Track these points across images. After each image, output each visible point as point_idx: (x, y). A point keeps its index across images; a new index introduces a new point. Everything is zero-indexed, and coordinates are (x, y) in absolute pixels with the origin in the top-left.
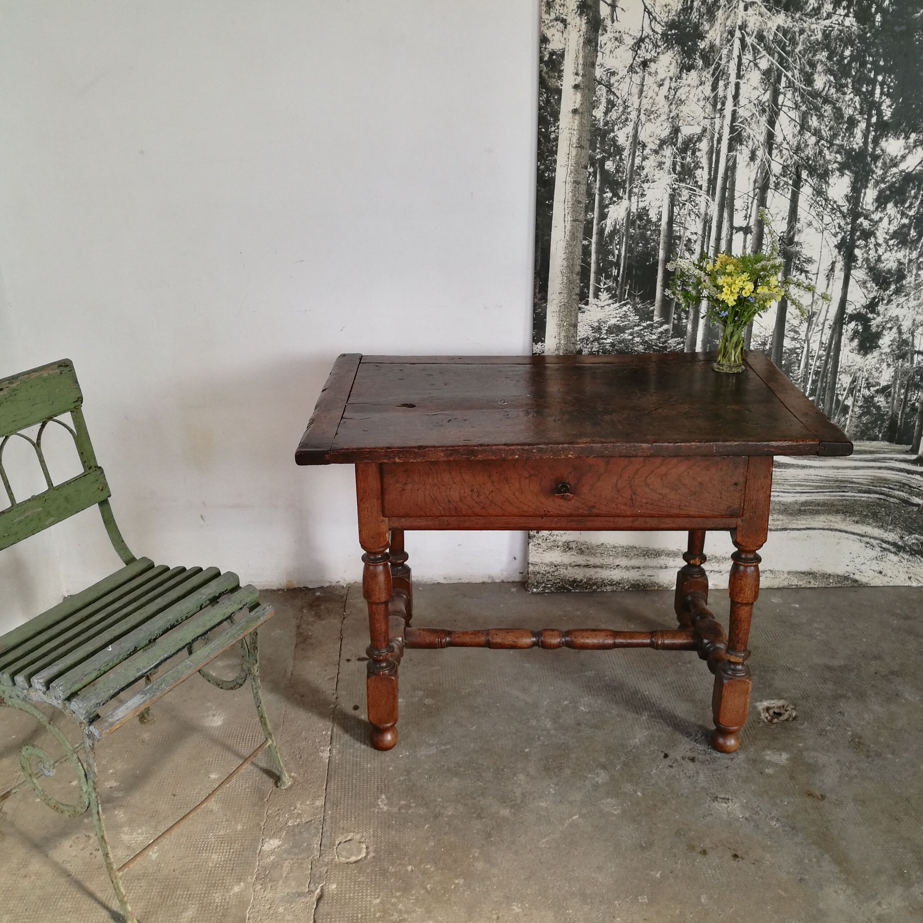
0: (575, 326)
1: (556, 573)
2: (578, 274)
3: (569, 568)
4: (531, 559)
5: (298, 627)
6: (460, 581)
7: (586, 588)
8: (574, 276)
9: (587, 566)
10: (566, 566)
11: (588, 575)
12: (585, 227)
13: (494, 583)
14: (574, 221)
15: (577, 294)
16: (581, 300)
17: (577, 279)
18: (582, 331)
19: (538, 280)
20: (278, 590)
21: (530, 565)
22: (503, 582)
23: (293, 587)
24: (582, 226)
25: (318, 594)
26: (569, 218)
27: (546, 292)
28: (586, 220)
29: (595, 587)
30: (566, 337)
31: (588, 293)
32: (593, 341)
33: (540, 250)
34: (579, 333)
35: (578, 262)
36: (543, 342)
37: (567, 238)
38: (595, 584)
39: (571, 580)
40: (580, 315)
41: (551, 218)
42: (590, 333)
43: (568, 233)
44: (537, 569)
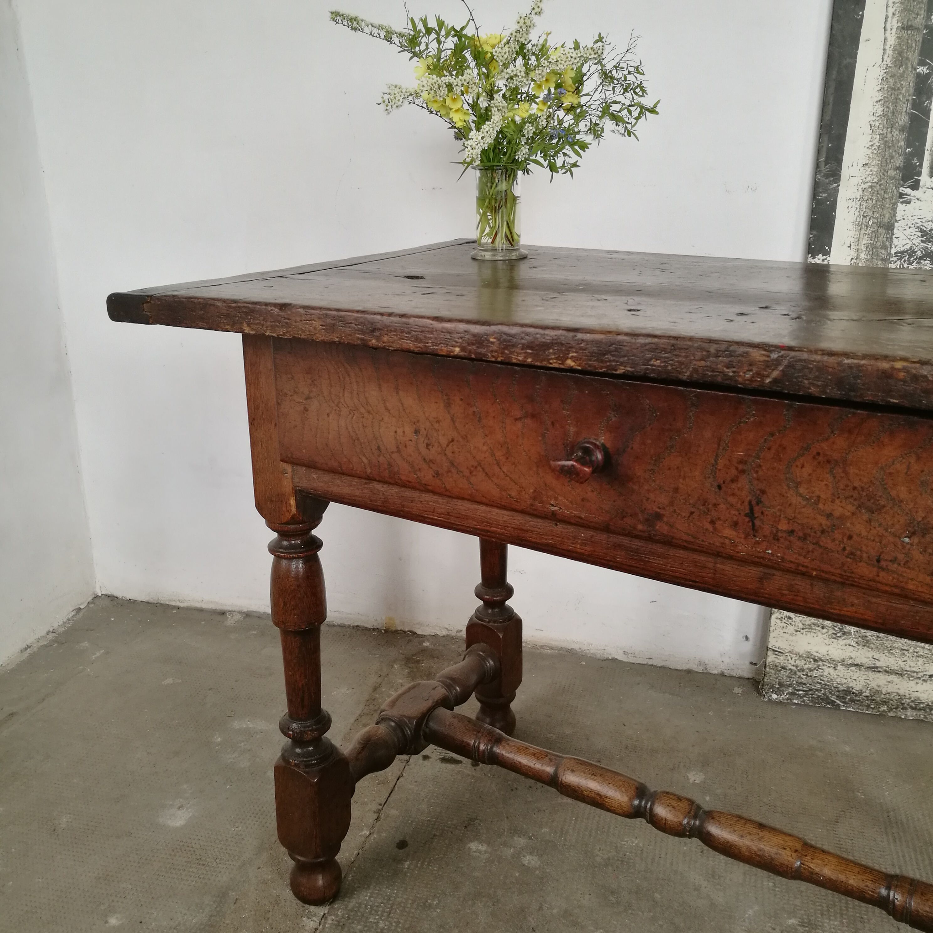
0: (890, 227)
1: (815, 673)
2: (902, 130)
3: (840, 667)
4: (772, 643)
5: (375, 689)
6: (650, 662)
7: (868, 706)
8: (896, 133)
9: (874, 669)
10: (834, 664)
11: (873, 685)
12: (924, 39)
13: (706, 675)
14: (906, 27)
15: (897, 168)
16: (905, 179)
17: (900, 139)
18: (902, 237)
19: (825, 138)
20: (374, 629)
21: (770, 653)
22: (722, 675)
23: (394, 629)
24: (919, 38)
25: (426, 644)
26: (894, 23)
27: (839, 162)
28: (926, 27)
29: (885, 708)
30: (871, 248)
31: (921, 166)
32: (921, 258)
33: (833, 85)
34: (895, 241)
35: (905, 107)
36: (827, 253)
37: (888, 60)
38: (885, 703)
39: (841, 688)
40: (901, 207)
41: (859, 23)
42: (917, 241)
43: (889, 52)
44: (781, 660)
